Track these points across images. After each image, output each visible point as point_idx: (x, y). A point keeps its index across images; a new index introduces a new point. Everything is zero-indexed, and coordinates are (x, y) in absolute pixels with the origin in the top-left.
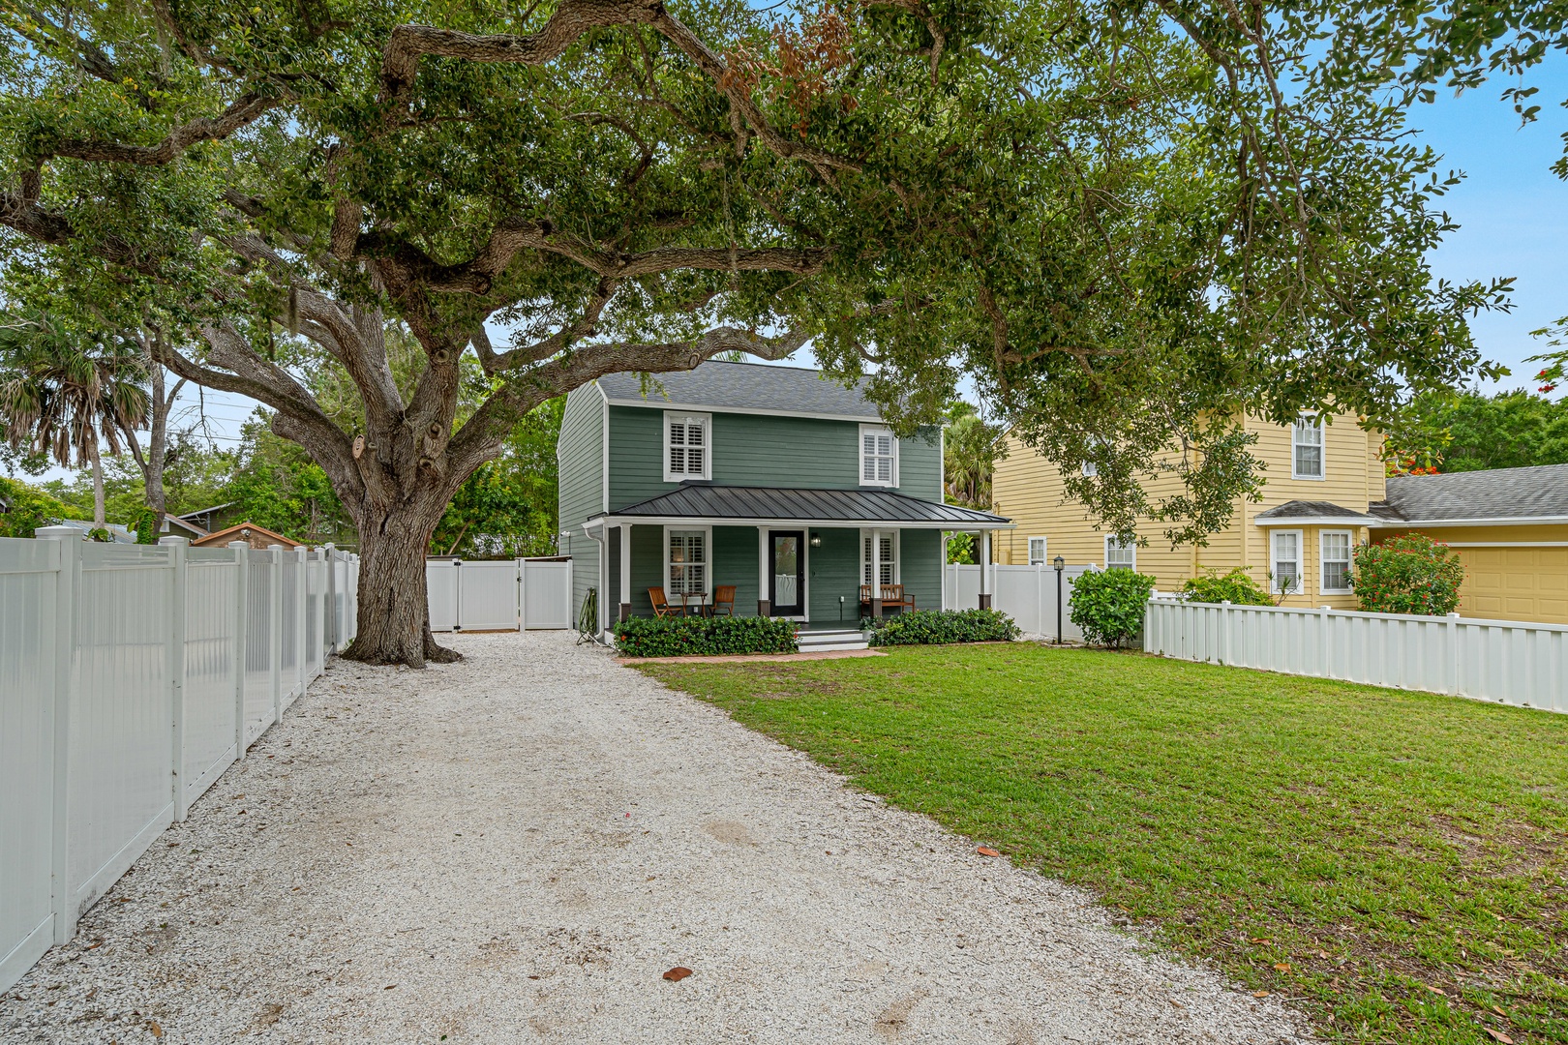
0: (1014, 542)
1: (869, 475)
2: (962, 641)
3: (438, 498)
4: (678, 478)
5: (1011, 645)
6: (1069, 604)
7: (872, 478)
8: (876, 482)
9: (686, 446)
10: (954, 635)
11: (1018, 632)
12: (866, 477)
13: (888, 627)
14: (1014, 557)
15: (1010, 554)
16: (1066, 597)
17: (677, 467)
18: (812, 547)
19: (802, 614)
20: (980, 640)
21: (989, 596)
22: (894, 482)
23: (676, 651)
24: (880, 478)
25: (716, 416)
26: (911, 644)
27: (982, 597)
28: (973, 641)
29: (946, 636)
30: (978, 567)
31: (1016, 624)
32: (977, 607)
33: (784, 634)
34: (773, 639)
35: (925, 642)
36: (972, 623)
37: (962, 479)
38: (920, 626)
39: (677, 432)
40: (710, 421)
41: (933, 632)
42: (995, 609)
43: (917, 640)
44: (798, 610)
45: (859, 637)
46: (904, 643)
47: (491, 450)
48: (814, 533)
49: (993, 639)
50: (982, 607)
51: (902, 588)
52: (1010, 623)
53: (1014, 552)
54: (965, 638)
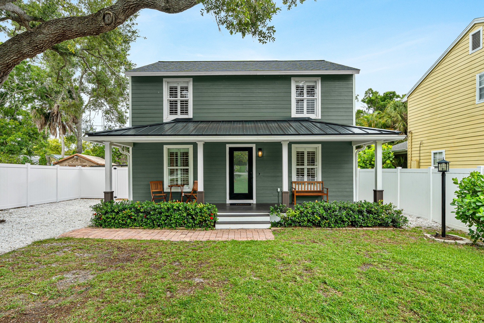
0: (421, 155)
1: (300, 110)
2: (353, 226)
4: (174, 117)
5: (397, 232)
6: (453, 204)
7: (302, 112)
8: (305, 115)
9: (179, 99)
10: (343, 221)
11: (405, 221)
12: (297, 112)
13: (291, 212)
14: (421, 164)
15: (419, 163)
16: (451, 196)
17: (173, 111)
18: (257, 156)
20: (368, 227)
21: (382, 192)
22: (317, 115)
23: (124, 224)
24: (308, 112)
25: (195, 78)
26: (306, 227)
27: (375, 192)
28: (361, 226)
29: (336, 222)
30: (374, 170)
31: (404, 214)
32: (371, 200)
33: (201, 216)
34: (193, 218)
35: (318, 225)
36: (360, 212)
38: (313, 213)
39: (173, 91)
40: (191, 83)
41: (323, 218)
42: (386, 201)
43: (309, 224)
44: (249, 196)
45: (267, 219)
46: (300, 226)
49: (380, 225)
50: (375, 200)
51: (322, 183)
52: (399, 212)
53: (421, 161)
54: (354, 224)
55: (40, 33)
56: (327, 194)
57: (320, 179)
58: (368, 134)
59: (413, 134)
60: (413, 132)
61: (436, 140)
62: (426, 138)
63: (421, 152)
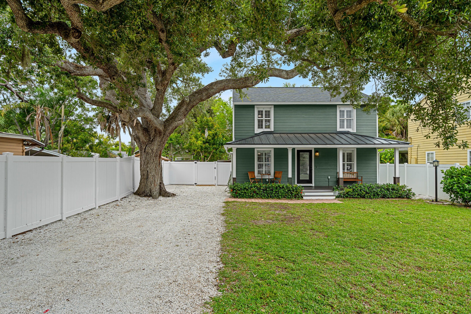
0: (418, 154)
1: (342, 126)
2: (383, 197)
3: (162, 139)
4: (261, 130)
5: (409, 201)
6: (441, 183)
7: (343, 127)
8: (345, 129)
9: (264, 118)
10: (378, 195)
11: (414, 195)
12: (340, 128)
13: (346, 190)
14: (418, 161)
15: (417, 159)
16: (440, 179)
17: (260, 126)
18: (315, 156)
19: (311, 183)
20: (392, 198)
21: (399, 178)
22: (353, 130)
23: (251, 196)
24: (347, 127)
25: (275, 106)
26: (356, 198)
27: (395, 178)
28: (388, 198)
29: (374, 195)
30: (393, 165)
31: (413, 191)
32: (392, 183)
33: (296, 191)
34: (291, 193)
35: (364, 197)
36: (388, 190)
37: (399, 129)
38: (361, 190)
39: (260, 113)
40: (273, 108)
41: (367, 193)
42: (401, 184)
43: (359, 197)
44: (310, 181)
45: (332, 194)
46: (353, 197)
47: (180, 122)
48: (317, 150)
49: (399, 197)
50: (395, 183)
51: (357, 173)
52: (409, 190)
53: (418, 158)
54: (384, 197)
55: (213, 88)
56: (362, 180)
57: (355, 171)
58: (391, 144)
59: (412, 140)
60: (412, 138)
61: (429, 144)
62: (422, 143)
63: (418, 152)
